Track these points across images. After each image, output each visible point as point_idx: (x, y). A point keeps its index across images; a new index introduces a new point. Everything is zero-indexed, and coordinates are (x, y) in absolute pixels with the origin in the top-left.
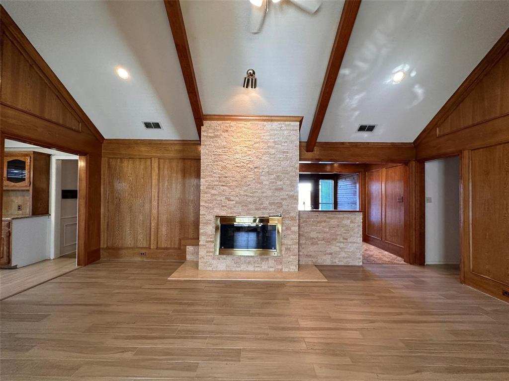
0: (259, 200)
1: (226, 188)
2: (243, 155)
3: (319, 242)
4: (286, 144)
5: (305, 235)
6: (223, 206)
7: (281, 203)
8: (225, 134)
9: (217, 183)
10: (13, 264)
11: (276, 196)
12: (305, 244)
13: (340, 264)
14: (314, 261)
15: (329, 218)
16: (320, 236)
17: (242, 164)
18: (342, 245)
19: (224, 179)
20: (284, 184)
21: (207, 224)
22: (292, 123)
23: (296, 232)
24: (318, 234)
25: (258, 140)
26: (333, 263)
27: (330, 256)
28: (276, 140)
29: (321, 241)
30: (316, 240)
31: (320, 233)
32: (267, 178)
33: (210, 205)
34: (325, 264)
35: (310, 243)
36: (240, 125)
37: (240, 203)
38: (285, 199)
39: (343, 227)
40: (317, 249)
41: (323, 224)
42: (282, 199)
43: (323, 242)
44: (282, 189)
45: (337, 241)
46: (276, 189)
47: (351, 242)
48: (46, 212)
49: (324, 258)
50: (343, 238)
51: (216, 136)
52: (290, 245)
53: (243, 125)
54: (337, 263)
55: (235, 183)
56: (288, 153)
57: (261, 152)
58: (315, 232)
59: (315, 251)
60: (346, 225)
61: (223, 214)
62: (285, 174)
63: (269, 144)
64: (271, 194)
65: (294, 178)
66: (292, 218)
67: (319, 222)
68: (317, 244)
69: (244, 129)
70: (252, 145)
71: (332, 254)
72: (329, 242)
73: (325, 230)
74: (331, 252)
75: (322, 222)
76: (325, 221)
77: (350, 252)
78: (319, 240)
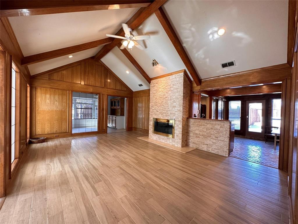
0: (167, 112)
1: (156, 107)
2: (162, 92)
3: (200, 137)
4: (178, 85)
5: (193, 131)
6: (156, 114)
7: (175, 113)
8: (157, 85)
9: (154, 105)
10: (116, 128)
11: (173, 110)
12: (193, 136)
13: (212, 152)
14: (197, 147)
15: (207, 123)
16: (201, 133)
17: (162, 96)
18: (214, 141)
19: (156, 103)
20: (176, 104)
21: (151, 121)
22: (180, 74)
23: (181, 128)
24: (200, 132)
25: (167, 85)
26: (208, 150)
27: (206, 146)
28: (174, 83)
29: (201, 136)
30: (199, 135)
31: (201, 131)
32: (170, 102)
33: (152, 114)
34: (203, 150)
35: (195, 136)
36: (161, 80)
37: (161, 113)
38: (177, 112)
39: (215, 130)
40: (199, 140)
41: (203, 127)
42: (175, 112)
43: (202, 137)
44: (175, 107)
45: (211, 138)
46: (173, 107)
47: (220, 140)
48: (124, 115)
49: (203, 146)
50: (215, 137)
51: (154, 86)
52: (178, 134)
53: (162, 79)
54: (211, 151)
55: (159, 105)
56: (178, 89)
57: (168, 90)
58: (198, 131)
59: (198, 141)
60: (217, 129)
61: (156, 117)
62: (177, 99)
63: (171, 86)
64: (171, 109)
65: (181, 101)
66: (179, 121)
67: (200, 125)
68: (199, 137)
69: (162, 81)
70: (165, 88)
71: (208, 145)
72: (206, 138)
73: (204, 130)
74: (207, 143)
75: (202, 125)
76: (204, 125)
77: (219, 146)
78: (200, 136)
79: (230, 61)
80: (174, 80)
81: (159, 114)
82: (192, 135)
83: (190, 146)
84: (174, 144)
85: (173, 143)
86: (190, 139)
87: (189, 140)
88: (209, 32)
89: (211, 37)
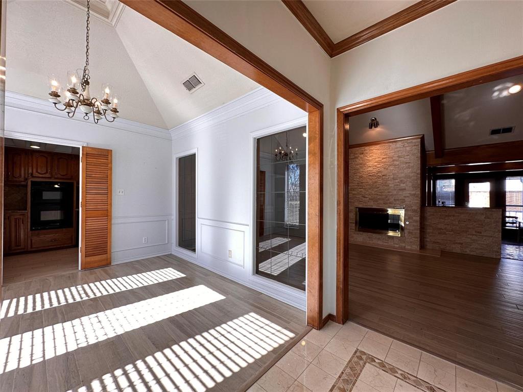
0: (386, 197)
1: (362, 190)
2: (374, 168)
3: (447, 233)
4: (408, 157)
5: (433, 225)
6: (360, 201)
8: (361, 156)
9: (356, 187)
11: (400, 195)
12: (432, 233)
13: (472, 253)
14: (442, 248)
16: (448, 227)
17: (373, 174)
18: (474, 237)
19: (361, 184)
20: (407, 185)
22: (414, 140)
24: (446, 226)
25: (385, 156)
26: (464, 252)
27: (460, 245)
28: (400, 155)
29: (450, 231)
30: (444, 231)
31: (448, 225)
32: (392, 182)
34: (454, 251)
35: (437, 233)
36: (371, 148)
37: (372, 199)
38: (408, 197)
39: (475, 222)
40: (445, 238)
41: (452, 218)
42: (405, 197)
43: (452, 233)
44: (405, 189)
45: (468, 233)
46: (400, 190)
47: (486, 236)
49: (453, 246)
50: (476, 232)
54: (468, 252)
55: (368, 187)
56: (410, 163)
57: (387, 165)
58: (443, 224)
59: (443, 240)
60: (479, 221)
61: (361, 206)
62: (407, 178)
63: (394, 158)
64: (395, 193)
65: (416, 181)
66: (414, 211)
67: (446, 216)
68: (445, 233)
69: (374, 151)
70: (380, 161)
71: (462, 244)
72: (459, 233)
73: (454, 223)
74: (461, 242)
75: (450, 216)
76: (454, 216)
77: (484, 244)
78: (447, 231)
79: (507, 126)
80: (401, 149)
81: (369, 202)
82: (431, 231)
83: (428, 247)
84: (404, 245)
85: (401, 244)
86: (428, 236)
87: (425, 238)
88: (496, 88)
89: (496, 94)
